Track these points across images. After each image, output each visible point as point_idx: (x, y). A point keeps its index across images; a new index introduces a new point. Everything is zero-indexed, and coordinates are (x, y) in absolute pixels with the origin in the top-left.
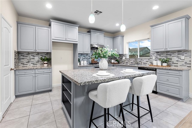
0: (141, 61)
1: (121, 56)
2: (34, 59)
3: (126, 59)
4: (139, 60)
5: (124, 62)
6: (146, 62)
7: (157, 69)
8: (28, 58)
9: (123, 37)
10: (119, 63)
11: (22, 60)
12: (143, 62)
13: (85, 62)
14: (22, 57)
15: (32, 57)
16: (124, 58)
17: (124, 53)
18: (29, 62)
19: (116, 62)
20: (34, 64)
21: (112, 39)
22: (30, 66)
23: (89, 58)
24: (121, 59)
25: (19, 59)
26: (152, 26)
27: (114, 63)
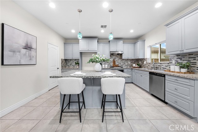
0: (161, 66)
1: (143, 60)
2: (73, 63)
3: (147, 63)
4: (159, 65)
5: (145, 67)
6: (166, 67)
7: (166, 76)
8: (71, 62)
9: (144, 41)
10: (140, 67)
11: (68, 64)
12: (162, 66)
13: (106, 66)
14: (68, 62)
15: (72, 62)
16: (145, 63)
17: (145, 58)
18: (71, 65)
19: (137, 66)
20: (73, 66)
21: (133, 44)
22: (71, 67)
23: (110, 62)
24: (143, 63)
25: (66, 63)
26: (167, 25)
27: (135, 67)
